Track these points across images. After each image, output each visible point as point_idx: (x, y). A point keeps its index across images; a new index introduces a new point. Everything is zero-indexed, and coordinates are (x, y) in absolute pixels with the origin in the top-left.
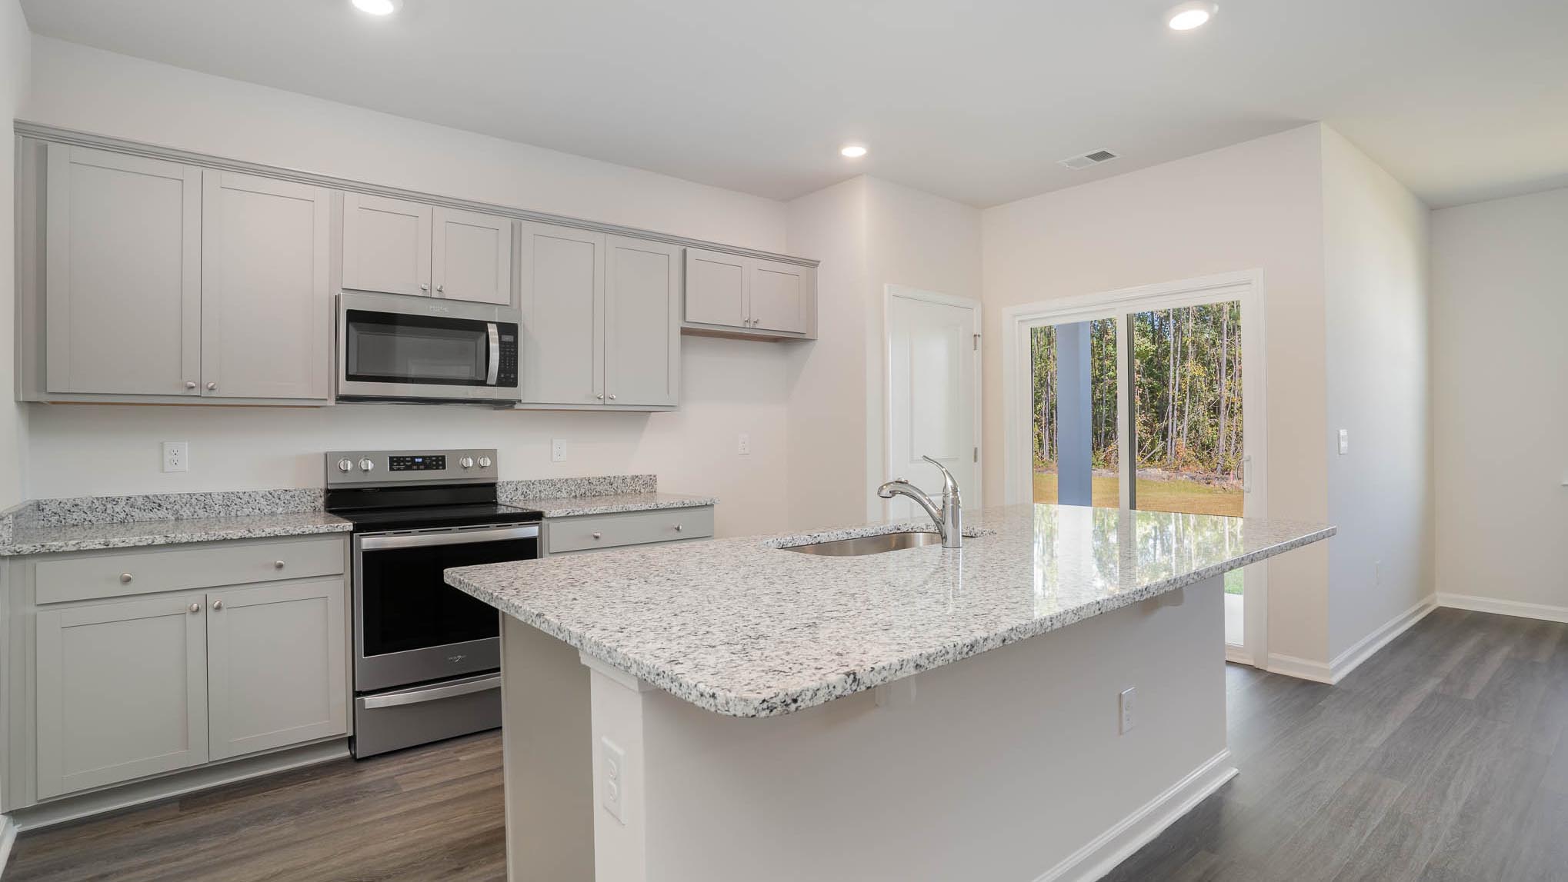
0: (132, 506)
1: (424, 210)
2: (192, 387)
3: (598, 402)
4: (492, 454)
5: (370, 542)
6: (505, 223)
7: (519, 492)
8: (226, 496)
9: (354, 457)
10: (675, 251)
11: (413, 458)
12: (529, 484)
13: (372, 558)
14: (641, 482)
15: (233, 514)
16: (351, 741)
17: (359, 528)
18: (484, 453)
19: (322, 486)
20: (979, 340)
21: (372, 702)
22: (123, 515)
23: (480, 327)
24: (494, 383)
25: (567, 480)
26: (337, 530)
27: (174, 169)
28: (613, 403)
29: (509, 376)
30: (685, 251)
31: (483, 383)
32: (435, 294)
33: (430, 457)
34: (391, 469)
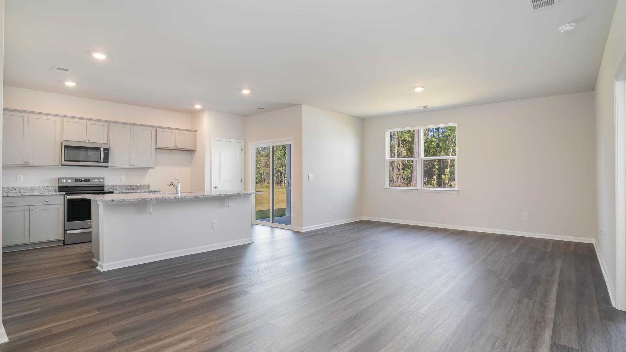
0: (9, 189)
1: (85, 121)
2: (25, 163)
3: (131, 166)
4: (103, 179)
5: (69, 197)
6: (106, 124)
7: (111, 188)
8: (33, 187)
9: (66, 179)
10: (154, 129)
11: (82, 179)
12: (113, 186)
13: (70, 201)
14: (146, 186)
15: (34, 191)
16: (64, 241)
17: (67, 194)
18: (101, 178)
19: (58, 186)
20: (243, 151)
21: (68, 232)
22: (6, 191)
23: (99, 149)
24: (102, 162)
25: (124, 185)
26: (61, 194)
27: (22, 114)
28: (135, 166)
29: (106, 160)
30: (156, 129)
31: (100, 162)
32: (87, 141)
33: (86, 179)
34: (76, 182)
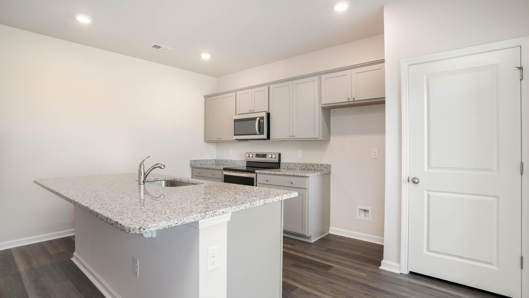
1: (250, 90)
2: (218, 139)
4: (277, 154)
6: (267, 88)
7: (286, 166)
9: (249, 153)
10: (317, 78)
11: (260, 154)
12: (289, 164)
18: (274, 154)
19: (246, 160)
23: (256, 119)
25: (299, 164)
28: (295, 138)
29: (262, 131)
30: (321, 77)
32: (252, 112)
33: (263, 154)
34: (256, 157)
